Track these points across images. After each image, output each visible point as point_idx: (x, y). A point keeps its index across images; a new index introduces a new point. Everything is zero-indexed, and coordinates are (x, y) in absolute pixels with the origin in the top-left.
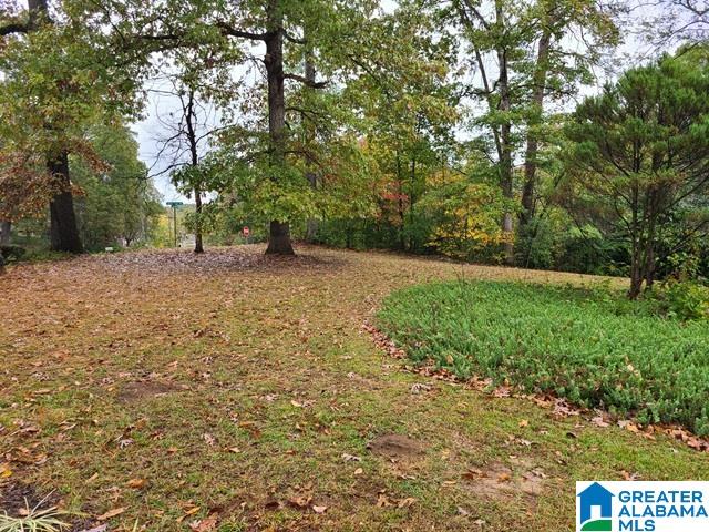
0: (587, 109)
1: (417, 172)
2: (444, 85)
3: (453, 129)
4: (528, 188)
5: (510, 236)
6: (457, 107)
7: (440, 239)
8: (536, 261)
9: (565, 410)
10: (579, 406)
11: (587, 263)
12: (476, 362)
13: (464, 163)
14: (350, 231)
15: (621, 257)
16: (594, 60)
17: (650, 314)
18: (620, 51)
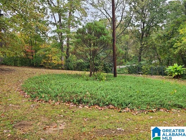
0: (79, 31)
1: (37, 44)
2: (44, 20)
3: (47, 33)
4: (68, 50)
5: (63, 62)
6: (48, 27)
7: (44, 63)
8: (70, 68)
9: (73, 105)
10: (76, 104)
11: (82, 68)
12: (51, 96)
13: (51, 42)
14: (15, 61)
15: (88, 67)
16: (82, 20)
17: (93, 80)
18: (87, 18)
